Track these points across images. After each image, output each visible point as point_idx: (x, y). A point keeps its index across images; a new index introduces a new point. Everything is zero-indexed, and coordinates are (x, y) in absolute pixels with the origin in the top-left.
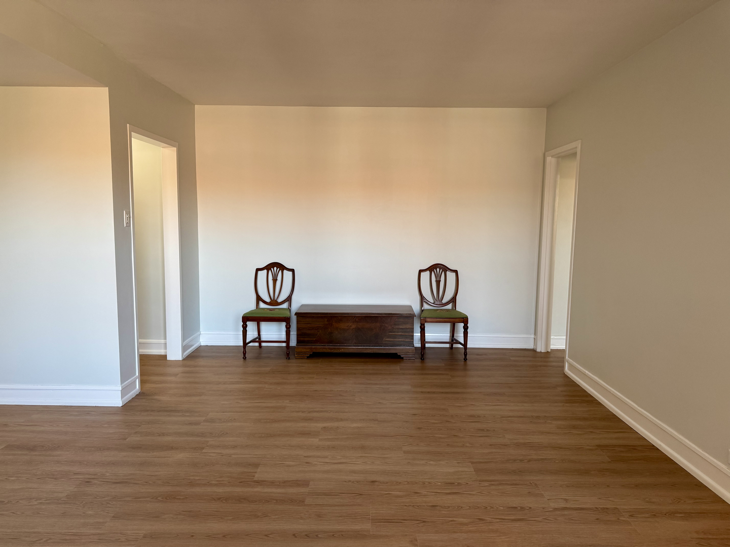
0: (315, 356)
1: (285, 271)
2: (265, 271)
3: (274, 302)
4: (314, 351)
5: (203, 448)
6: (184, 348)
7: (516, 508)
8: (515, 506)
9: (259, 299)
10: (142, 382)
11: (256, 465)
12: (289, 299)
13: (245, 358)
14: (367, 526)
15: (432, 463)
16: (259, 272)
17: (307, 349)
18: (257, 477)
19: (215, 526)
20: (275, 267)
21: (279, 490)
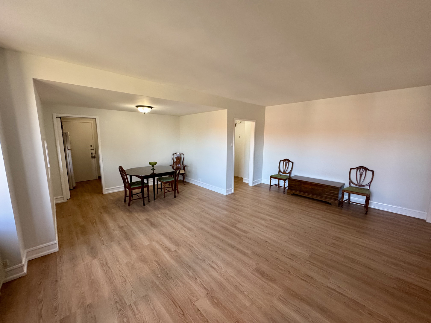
0: (294, 195)
1: (290, 162)
2: (283, 162)
3: (285, 173)
4: (294, 193)
5: (232, 213)
6: (253, 183)
7: (309, 276)
8: (310, 275)
9: (280, 171)
10: (235, 190)
11: (240, 222)
12: (290, 173)
13: (270, 190)
14: (249, 252)
15: (295, 246)
16: (281, 162)
17: (291, 192)
18: (237, 226)
19: (215, 233)
20: (287, 161)
21: (239, 232)
